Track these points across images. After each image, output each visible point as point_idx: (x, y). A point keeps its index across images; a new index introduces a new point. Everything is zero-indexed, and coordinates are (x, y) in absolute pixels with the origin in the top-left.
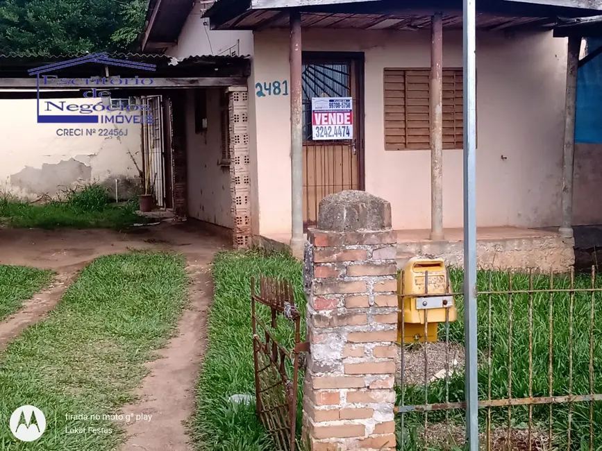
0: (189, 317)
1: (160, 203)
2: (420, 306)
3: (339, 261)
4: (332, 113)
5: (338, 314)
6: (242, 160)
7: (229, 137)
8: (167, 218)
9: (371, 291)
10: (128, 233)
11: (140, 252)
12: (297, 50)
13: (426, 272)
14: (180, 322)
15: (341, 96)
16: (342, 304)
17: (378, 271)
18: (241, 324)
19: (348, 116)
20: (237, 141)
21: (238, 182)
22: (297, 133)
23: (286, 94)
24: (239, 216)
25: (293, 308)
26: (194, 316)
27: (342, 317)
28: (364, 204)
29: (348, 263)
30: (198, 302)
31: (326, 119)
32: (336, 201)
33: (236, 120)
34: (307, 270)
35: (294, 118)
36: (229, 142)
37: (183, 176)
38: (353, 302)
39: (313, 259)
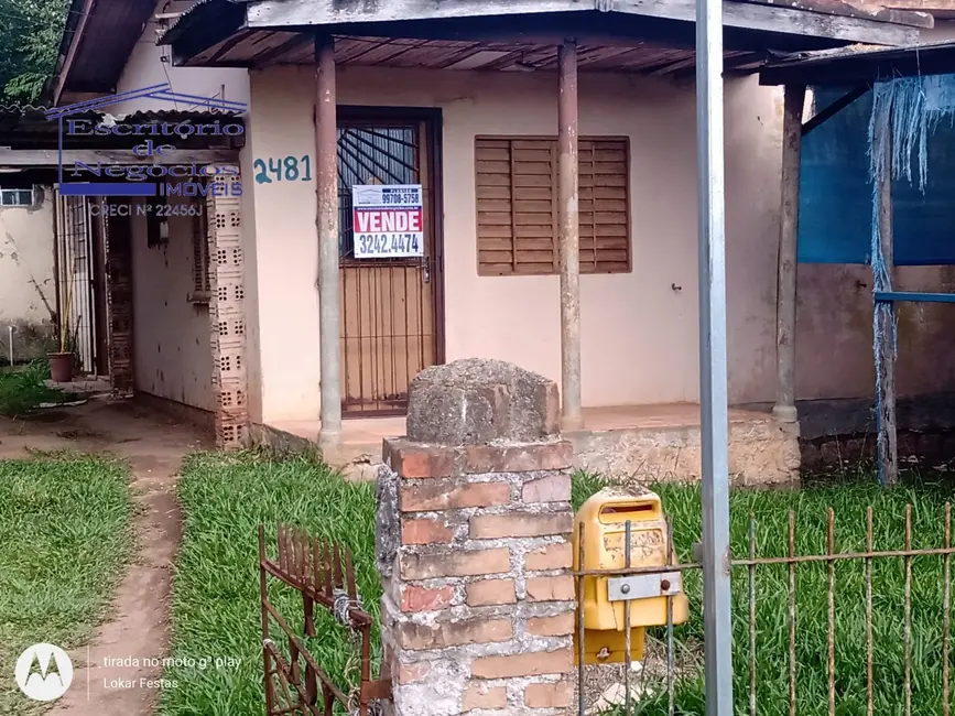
0: (137, 578)
1: (87, 367)
2: (615, 594)
3: (454, 507)
4: (388, 211)
5: (453, 621)
6: (231, 292)
7: (207, 253)
8: (99, 392)
9: (519, 568)
10: (28, 420)
11: (49, 456)
12: (328, 100)
13: (627, 524)
14: (119, 591)
15: (401, 183)
16: (461, 599)
17: (533, 527)
18: (235, 595)
19: (415, 217)
20: (222, 260)
21: (224, 331)
22: (328, 246)
23: (308, 178)
24: (226, 391)
25: (355, 604)
26: (147, 577)
27: (461, 627)
28: (504, 387)
29: (472, 511)
30: (154, 548)
31: (378, 221)
32: (444, 382)
33: (221, 223)
34: (384, 526)
35: (324, 220)
36: (207, 262)
37: (126, 322)
38: (482, 592)
39: (397, 505)
